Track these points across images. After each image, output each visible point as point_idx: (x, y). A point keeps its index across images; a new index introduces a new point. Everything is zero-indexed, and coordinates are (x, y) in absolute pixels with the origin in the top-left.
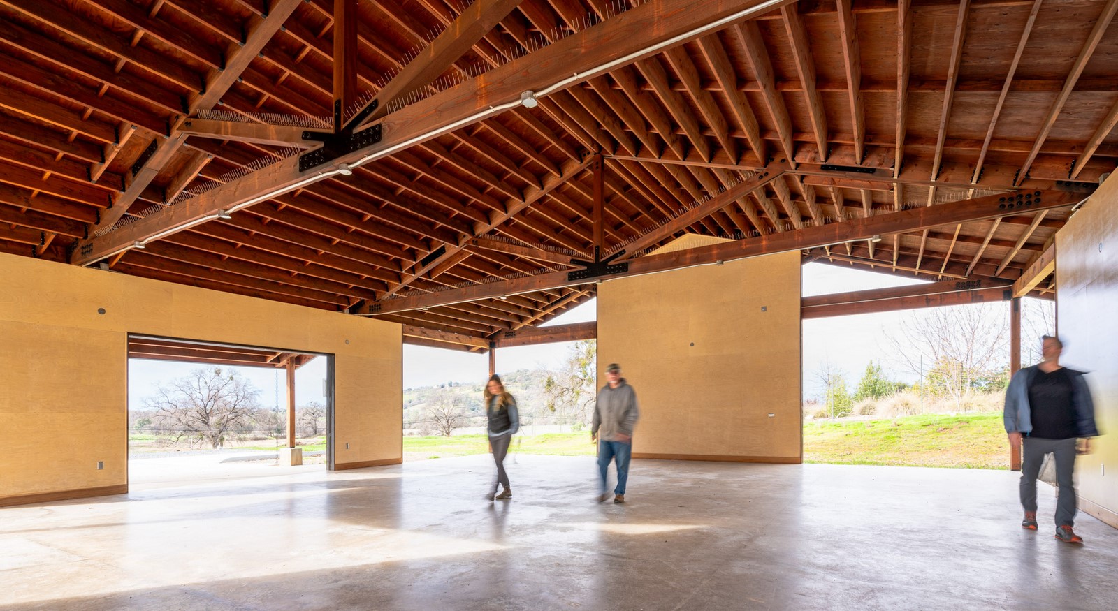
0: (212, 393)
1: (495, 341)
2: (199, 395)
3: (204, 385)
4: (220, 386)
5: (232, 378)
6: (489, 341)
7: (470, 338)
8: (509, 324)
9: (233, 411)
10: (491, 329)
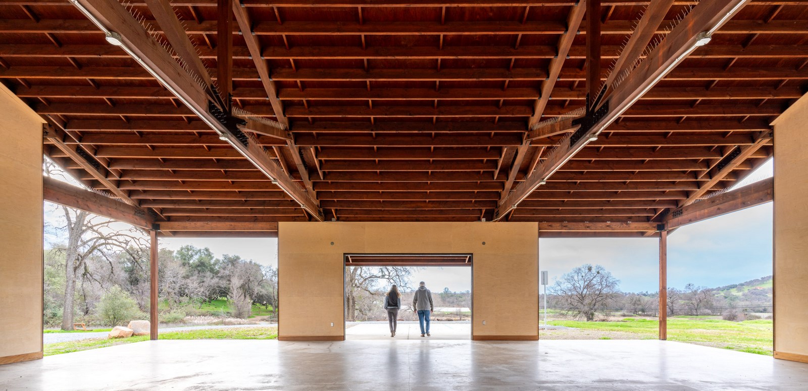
0: (586, 283)
1: (664, 222)
2: (578, 285)
3: (581, 278)
4: (592, 278)
5: (598, 273)
6: (655, 224)
7: (627, 224)
8: (676, 203)
9: (600, 295)
10: (655, 211)
